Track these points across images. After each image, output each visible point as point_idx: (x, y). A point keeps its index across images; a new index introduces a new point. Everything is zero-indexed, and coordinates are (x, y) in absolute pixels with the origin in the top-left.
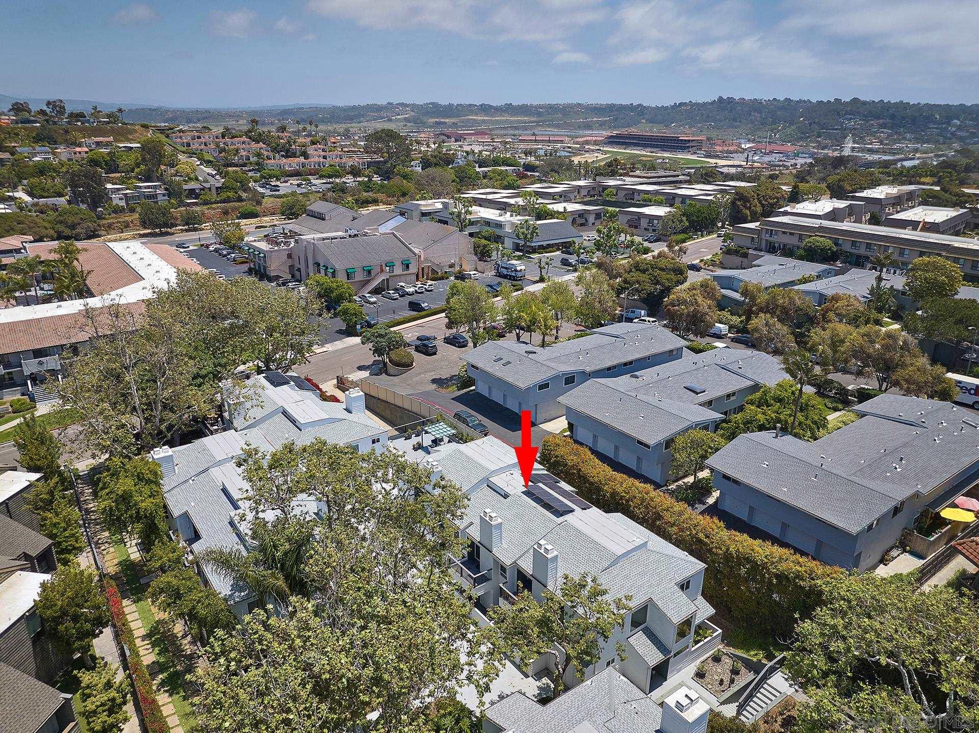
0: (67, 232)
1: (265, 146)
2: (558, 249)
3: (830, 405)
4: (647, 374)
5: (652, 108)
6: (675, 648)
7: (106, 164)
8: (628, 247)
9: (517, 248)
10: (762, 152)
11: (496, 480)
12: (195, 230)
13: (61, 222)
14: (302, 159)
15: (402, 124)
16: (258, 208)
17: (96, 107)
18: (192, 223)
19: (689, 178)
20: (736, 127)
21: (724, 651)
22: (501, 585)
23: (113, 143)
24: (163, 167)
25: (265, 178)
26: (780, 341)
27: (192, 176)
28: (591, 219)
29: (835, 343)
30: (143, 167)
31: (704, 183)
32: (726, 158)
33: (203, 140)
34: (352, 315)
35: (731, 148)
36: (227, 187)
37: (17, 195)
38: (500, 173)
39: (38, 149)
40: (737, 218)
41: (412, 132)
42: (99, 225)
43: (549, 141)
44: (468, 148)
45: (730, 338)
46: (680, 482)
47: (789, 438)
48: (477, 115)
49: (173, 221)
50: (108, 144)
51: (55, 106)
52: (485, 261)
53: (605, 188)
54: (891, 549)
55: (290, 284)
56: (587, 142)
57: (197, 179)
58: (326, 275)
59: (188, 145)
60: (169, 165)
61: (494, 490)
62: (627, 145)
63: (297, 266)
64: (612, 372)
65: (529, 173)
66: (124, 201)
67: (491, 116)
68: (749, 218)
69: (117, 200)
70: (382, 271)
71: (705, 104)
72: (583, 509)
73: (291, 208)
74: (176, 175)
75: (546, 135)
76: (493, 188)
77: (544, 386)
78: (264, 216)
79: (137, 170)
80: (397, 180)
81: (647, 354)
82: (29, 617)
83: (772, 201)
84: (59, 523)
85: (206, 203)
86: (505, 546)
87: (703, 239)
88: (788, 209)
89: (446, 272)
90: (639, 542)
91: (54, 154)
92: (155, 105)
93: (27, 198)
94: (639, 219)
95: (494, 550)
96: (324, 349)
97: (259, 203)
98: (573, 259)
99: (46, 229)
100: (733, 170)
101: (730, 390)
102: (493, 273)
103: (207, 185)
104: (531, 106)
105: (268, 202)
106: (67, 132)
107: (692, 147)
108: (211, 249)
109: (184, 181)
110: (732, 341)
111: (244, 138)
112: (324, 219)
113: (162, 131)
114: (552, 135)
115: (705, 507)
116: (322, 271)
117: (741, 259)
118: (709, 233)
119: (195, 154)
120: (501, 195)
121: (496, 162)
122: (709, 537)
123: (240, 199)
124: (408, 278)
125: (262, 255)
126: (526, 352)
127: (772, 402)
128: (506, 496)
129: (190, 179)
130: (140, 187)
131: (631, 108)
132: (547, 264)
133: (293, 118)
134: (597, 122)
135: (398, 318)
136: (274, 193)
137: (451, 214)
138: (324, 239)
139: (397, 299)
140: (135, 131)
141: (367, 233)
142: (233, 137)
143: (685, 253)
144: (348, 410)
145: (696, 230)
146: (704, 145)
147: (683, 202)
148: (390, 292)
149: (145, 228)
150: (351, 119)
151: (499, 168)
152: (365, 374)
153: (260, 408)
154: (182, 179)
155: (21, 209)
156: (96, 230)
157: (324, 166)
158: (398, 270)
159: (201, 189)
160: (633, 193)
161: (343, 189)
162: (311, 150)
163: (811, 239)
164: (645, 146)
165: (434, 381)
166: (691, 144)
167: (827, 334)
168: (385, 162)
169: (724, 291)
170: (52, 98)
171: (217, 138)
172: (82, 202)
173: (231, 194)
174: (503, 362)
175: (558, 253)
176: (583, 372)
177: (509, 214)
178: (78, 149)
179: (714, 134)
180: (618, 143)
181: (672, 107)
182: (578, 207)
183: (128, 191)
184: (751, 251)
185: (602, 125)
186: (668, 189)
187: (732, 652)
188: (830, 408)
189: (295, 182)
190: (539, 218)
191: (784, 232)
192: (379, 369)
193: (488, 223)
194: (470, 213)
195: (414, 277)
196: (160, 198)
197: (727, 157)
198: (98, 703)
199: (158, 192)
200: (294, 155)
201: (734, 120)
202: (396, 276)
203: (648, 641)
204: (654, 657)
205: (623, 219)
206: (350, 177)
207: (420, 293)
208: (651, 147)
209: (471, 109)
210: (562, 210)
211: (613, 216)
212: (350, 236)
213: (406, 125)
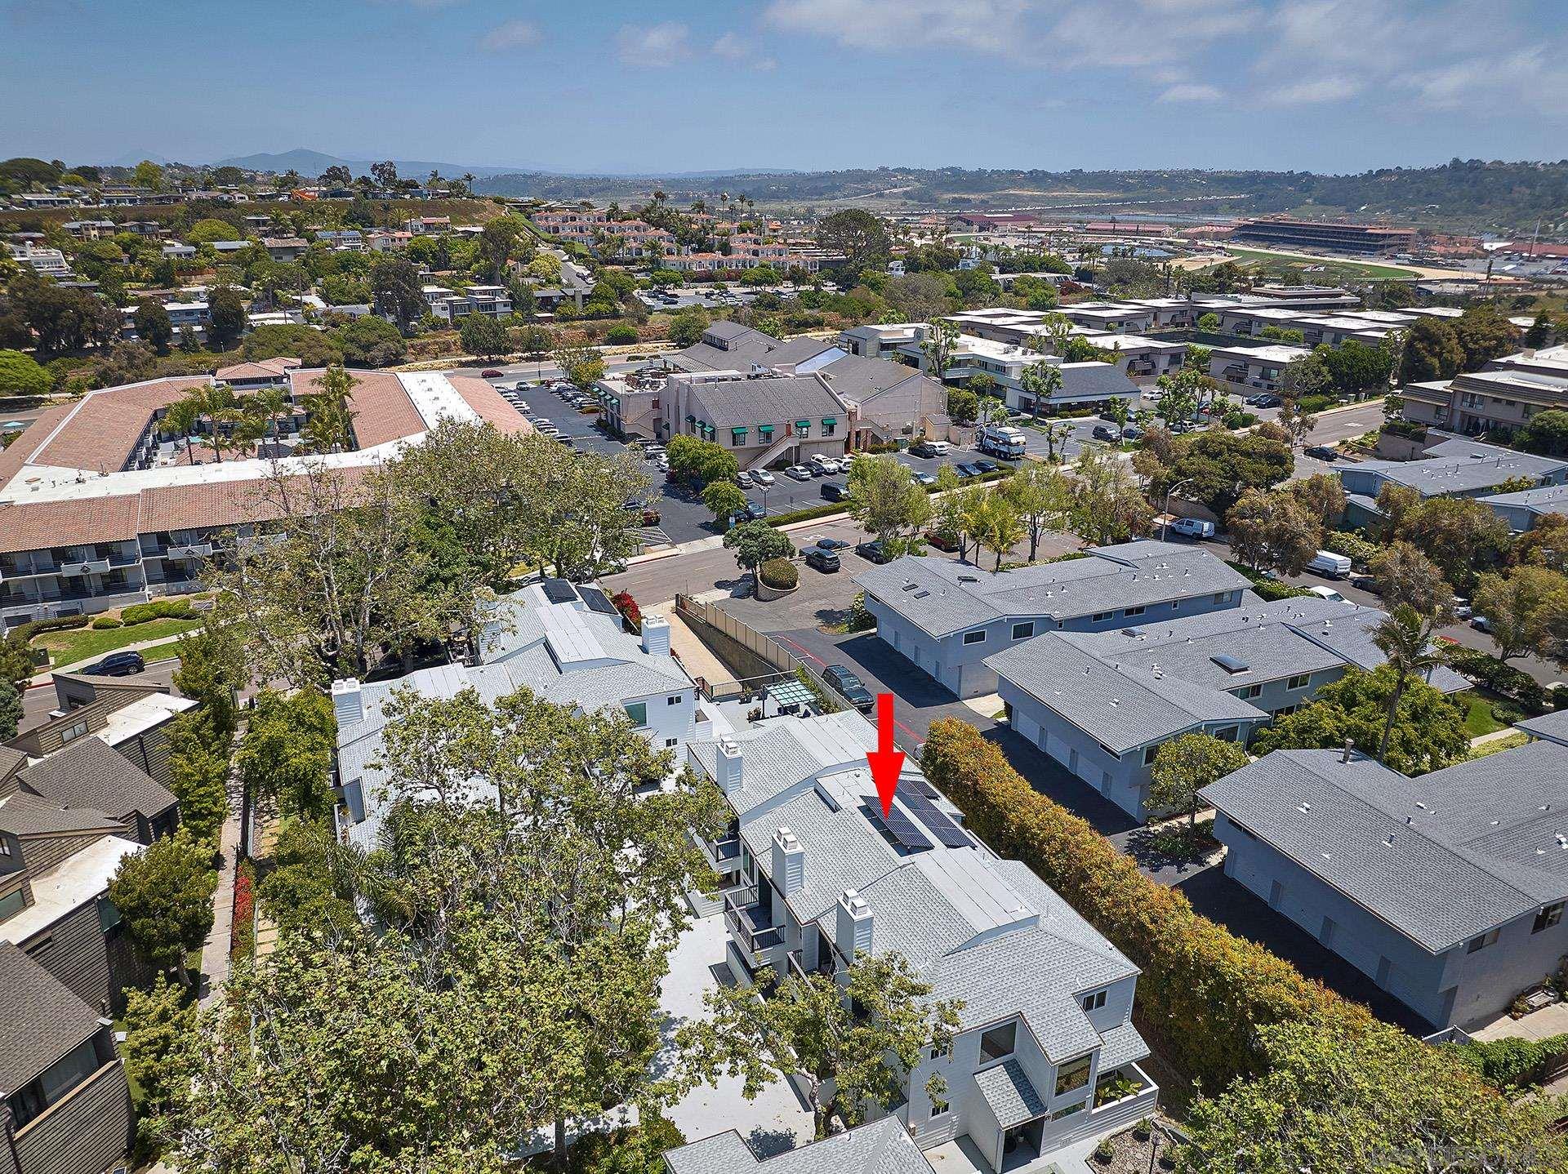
0: (359, 355)
1: (667, 233)
2: (1095, 412)
3: (1499, 714)
4: (1152, 633)
5: (1326, 178)
6: (1054, 1104)
7: (434, 257)
8: (1214, 412)
9: (1027, 406)
10: (1522, 257)
11: (828, 784)
12: (540, 358)
13: (352, 340)
14: (718, 255)
15: (900, 201)
16: (640, 330)
17: (436, 173)
18: (535, 348)
19: (1358, 299)
20: (1481, 213)
21: (1158, 1123)
22: (790, 954)
23: (450, 226)
24: (511, 263)
25: (657, 283)
26: (1426, 593)
27: (553, 277)
28: (1163, 363)
29: (1523, 603)
30: (482, 262)
31: (1385, 309)
32: (1452, 267)
33: (578, 223)
34: (723, 500)
35: (1464, 250)
36: (598, 296)
37: (306, 299)
38: (1033, 284)
39: (346, 233)
40: (1416, 370)
41: (914, 215)
42: (404, 347)
43: (1137, 232)
44: (998, 242)
45: (1351, 579)
46: (1174, 822)
47: (1371, 766)
48: (1021, 187)
49: (508, 344)
50: (443, 227)
51: (382, 172)
52: (964, 426)
53: (1203, 312)
54: (1533, 990)
55: (649, 448)
56: (1202, 236)
57: (559, 282)
58: (703, 436)
59: (556, 230)
60: (521, 260)
61: (823, 799)
62: (1271, 241)
63: (665, 420)
64: (1098, 622)
65: (1083, 285)
66: (448, 312)
67: (1046, 190)
68: (1438, 372)
69: (439, 311)
70: (789, 434)
71: (1425, 172)
72: (948, 846)
73: (683, 330)
74: (528, 276)
75: (1132, 222)
76: (1009, 307)
77: (974, 637)
78: (644, 341)
79: (475, 266)
80: (860, 291)
81: (1171, 596)
82: (98, 903)
83: (1487, 344)
84: (192, 775)
85: (564, 319)
86: (807, 891)
87: (1359, 405)
88: (1518, 359)
89: (896, 441)
90: (1023, 914)
91: (365, 240)
92: (532, 169)
93: (320, 304)
94: (1246, 366)
95: (789, 896)
96: (674, 551)
97: (642, 321)
98: (1113, 430)
99: (331, 349)
100: (1450, 288)
101: (1297, 669)
102: (974, 446)
103: (570, 292)
104: (1115, 174)
105: (656, 321)
106: (387, 208)
107: (1389, 246)
108: (553, 388)
109: (541, 284)
110: (1354, 586)
111: (639, 222)
112: (725, 349)
113: (522, 208)
114: (1146, 223)
115: (1202, 869)
116: (698, 430)
117: (1412, 443)
118: (1371, 397)
119: (563, 244)
120: (1019, 319)
121: (1029, 265)
122: (1156, 922)
123: (615, 315)
124: (832, 448)
125: (614, 401)
126: (959, 578)
127: (1363, 698)
128: (835, 809)
129: (549, 281)
130: (473, 292)
131: (1290, 178)
132: (1062, 435)
133: (732, 190)
134: (1223, 202)
135: (799, 508)
136: (667, 306)
137: (922, 347)
138: (706, 380)
139: (808, 480)
140: (484, 208)
141: (776, 373)
142: (624, 219)
143: (1311, 428)
144: (644, 650)
145: (1348, 391)
146: (1411, 242)
147: (1336, 341)
148: (799, 468)
149: (469, 353)
150: (818, 193)
151: (1033, 275)
152: (724, 594)
153: (510, 633)
154: (537, 281)
155: (309, 319)
156: (398, 354)
157: (751, 267)
158: (815, 434)
159: (561, 298)
160: (1251, 323)
161: (772, 304)
162: (736, 242)
163: (1545, 414)
164: (1303, 243)
165: (821, 614)
166: (1387, 241)
167: (1508, 587)
168: (849, 261)
169: (1354, 498)
170: (380, 160)
171: (599, 220)
172: (389, 311)
173: (603, 307)
174: (916, 591)
175: (1095, 418)
176: (1049, 619)
177: (1020, 349)
178: (399, 234)
179: (1435, 224)
180: (1257, 238)
181: (1365, 177)
182: (1141, 342)
183: (455, 298)
184: (1431, 431)
185: (1234, 207)
186: (1313, 318)
187: (1172, 1127)
188: (1499, 720)
189: (703, 289)
190: (1071, 358)
191: (1496, 400)
192: (746, 589)
193: (984, 364)
194: (955, 347)
195: (841, 446)
196: (500, 308)
197: (1452, 265)
198: (144, 1039)
199: (498, 299)
200: (710, 249)
201: (1480, 200)
202: (813, 443)
203: (1011, 1084)
204: (1012, 1111)
205: (1217, 366)
206: (790, 284)
207: (845, 472)
208: (1315, 245)
209: (1013, 177)
210: (1112, 347)
211: (1203, 359)
212: (749, 377)
213: (905, 204)
